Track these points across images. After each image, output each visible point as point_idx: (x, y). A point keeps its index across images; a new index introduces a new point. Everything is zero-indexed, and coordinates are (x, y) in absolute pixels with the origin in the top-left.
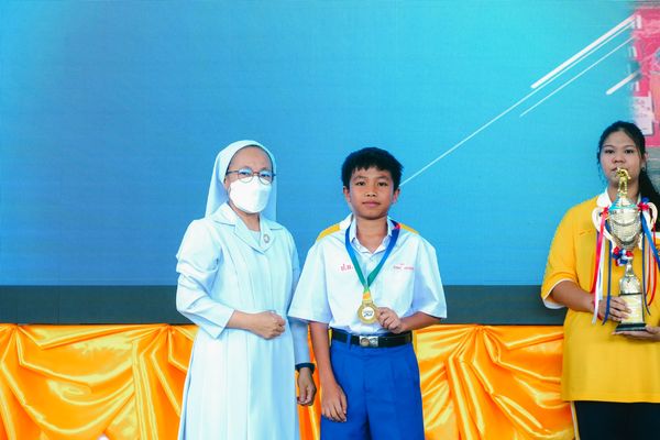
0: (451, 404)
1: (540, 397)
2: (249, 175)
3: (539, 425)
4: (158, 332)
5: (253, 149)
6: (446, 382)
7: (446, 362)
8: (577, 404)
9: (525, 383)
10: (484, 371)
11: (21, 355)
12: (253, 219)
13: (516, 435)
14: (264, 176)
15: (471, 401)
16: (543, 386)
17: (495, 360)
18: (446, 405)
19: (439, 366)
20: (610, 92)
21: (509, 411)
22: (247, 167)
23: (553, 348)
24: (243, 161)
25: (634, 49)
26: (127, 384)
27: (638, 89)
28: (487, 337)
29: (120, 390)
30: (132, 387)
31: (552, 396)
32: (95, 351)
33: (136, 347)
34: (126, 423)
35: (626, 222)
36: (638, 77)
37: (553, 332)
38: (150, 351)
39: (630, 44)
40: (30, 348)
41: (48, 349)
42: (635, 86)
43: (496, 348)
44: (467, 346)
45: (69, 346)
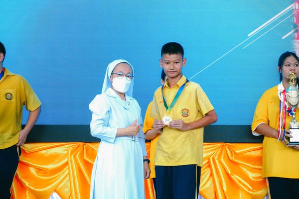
0: (211, 178)
1: (252, 175)
2: (122, 76)
3: (251, 188)
4: (79, 146)
5: (124, 64)
6: (209, 168)
7: (209, 159)
8: (269, 178)
9: (245, 169)
10: (226, 164)
13: (240, 192)
14: (128, 76)
15: (220, 177)
16: (253, 170)
17: (231, 159)
18: (209, 179)
19: (206, 161)
20: (283, 38)
21: (237, 182)
22: (121, 72)
23: (257, 153)
25: (295, 18)
26: (65, 169)
27: (296, 36)
28: (227, 148)
29: (62, 172)
30: (68, 170)
31: (257, 175)
32: (51, 154)
33: (70, 152)
35: (293, 96)
36: (296, 31)
37: (258, 146)
38: (76, 154)
39: (293, 16)
41: (30, 153)
43: (232, 153)
44: (219, 152)
45: (39, 152)
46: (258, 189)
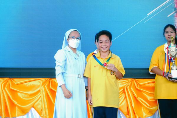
0: (125, 100)
1: (149, 98)
2: (74, 38)
3: (149, 105)
4: (47, 80)
5: (75, 31)
6: (124, 94)
7: (124, 88)
8: (159, 100)
9: (145, 94)
10: (134, 91)
11: (11, 86)
12: (75, 50)
13: (143, 108)
14: (78, 39)
15: (131, 99)
16: (150, 95)
17: (137, 88)
18: (124, 100)
19: (122, 90)
20: (168, 16)
21: (141, 102)
23: (152, 85)
24: (73, 34)
25: (175, 5)
26: (39, 94)
27: (176, 15)
28: (135, 82)
29: (37, 96)
30: (40, 95)
31: (152, 98)
32: (30, 85)
33: (41, 84)
34: (39, 104)
35: (173, 51)
36: (176, 12)
37: (152, 80)
38: (45, 85)
39: (174, 3)
40: (13, 84)
41: (18, 84)
42: (175, 14)
43: (137, 85)
44: (130, 84)
45: (23, 84)
46: (153, 106)
